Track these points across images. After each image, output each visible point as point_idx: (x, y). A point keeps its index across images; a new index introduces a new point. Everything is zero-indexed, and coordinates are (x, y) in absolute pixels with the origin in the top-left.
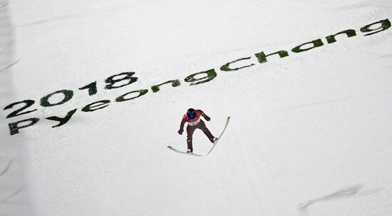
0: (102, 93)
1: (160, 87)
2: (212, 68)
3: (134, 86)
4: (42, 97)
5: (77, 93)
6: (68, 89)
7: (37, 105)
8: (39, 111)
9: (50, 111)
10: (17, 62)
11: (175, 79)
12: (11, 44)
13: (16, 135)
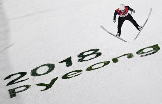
0: (76, 65)
1: (119, 59)
2: (156, 44)
3: (99, 59)
4: (32, 69)
5: (57, 66)
6: (51, 63)
7: (28, 75)
8: (30, 80)
9: (38, 80)
10: (12, 45)
11: (129, 53)
12: (7, 31)
13: (14, 98)
